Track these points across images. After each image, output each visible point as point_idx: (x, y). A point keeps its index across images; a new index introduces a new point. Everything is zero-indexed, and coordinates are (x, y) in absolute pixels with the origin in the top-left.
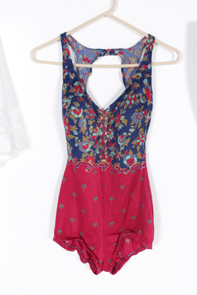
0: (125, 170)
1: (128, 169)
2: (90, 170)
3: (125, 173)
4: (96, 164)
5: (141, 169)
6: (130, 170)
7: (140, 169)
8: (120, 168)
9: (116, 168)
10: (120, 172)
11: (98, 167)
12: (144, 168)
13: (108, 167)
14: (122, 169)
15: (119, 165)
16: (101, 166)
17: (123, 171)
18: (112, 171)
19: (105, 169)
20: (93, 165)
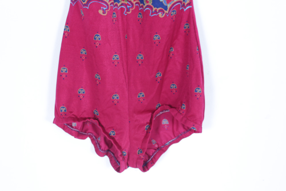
0: (160, 11)
1: (166, 8)
2: (107, 11)
3: (160, 14)
4: (116, 3)
5: (185, 10)
6: (168, 10)
7: (183, 10)
8: (153, 7)
9: (146, 7)
10: (152, 14)
11: (118, 7)
12: (190, 8)
13: (134, 8)
14: (156, 8)
15: (152, 3)
16: (123, 7)
17: (158, 11)
18: (140, 14)
19: (129, 11)
20: (111, 4)
